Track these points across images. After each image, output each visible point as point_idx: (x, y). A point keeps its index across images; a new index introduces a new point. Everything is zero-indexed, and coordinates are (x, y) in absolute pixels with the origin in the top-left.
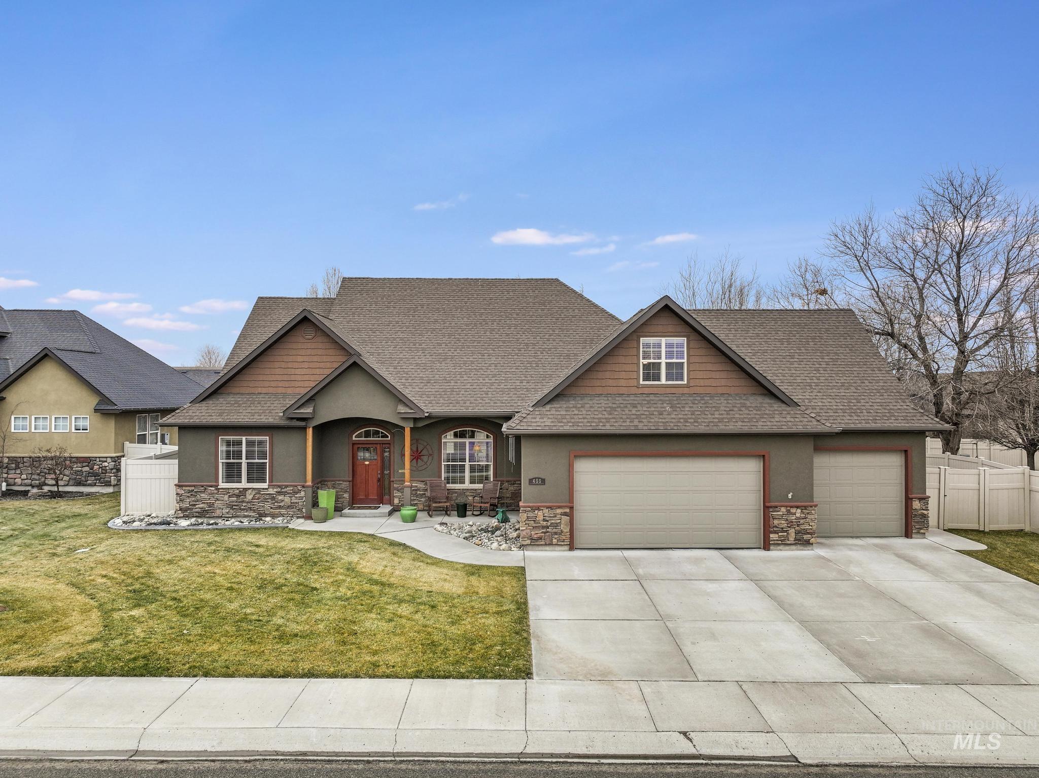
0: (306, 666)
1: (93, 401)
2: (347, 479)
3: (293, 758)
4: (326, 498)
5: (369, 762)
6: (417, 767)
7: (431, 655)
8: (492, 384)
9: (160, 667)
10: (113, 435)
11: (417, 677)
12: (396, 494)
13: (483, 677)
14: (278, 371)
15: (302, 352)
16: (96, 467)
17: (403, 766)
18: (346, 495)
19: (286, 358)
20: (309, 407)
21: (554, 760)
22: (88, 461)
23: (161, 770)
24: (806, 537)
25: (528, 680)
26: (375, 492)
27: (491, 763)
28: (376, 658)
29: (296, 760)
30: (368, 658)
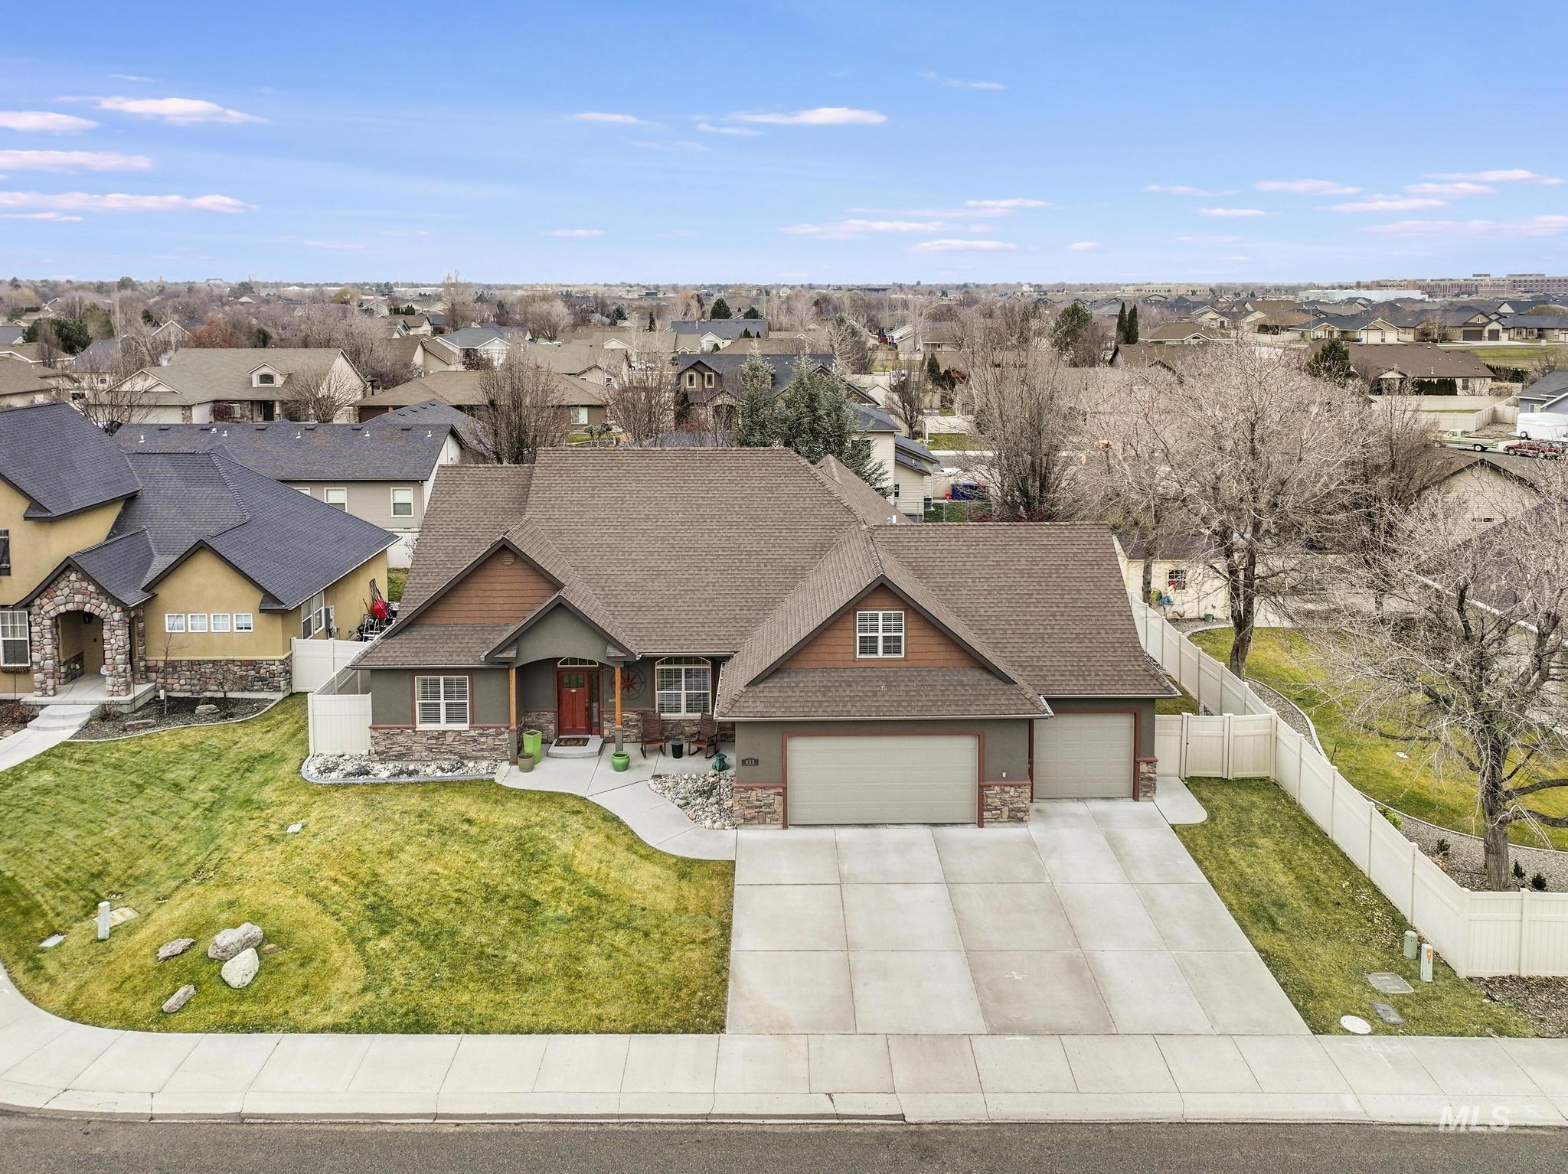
0: (544, 1021)
1: (255, 598)
2: (553, 709)
3: (548, 1121)
4: (532, 743)
5: (601, 1124)
6: (635, 1129)
7: (645, 1006)
8: (709, 612)
9: (429, 1024)
10: (280, 635)
11: (633, 1032)
12: (606, 724)
13: (686, 1031)
14: (475, 600)
15: (502, 579)
16: (262, 671)
17: (625, 1128)
18: (552, 727)
19: (483, 586)
20: (511, 650)
21: (732, 1121)
22: (253, 664)
23: (460, 1133)
24: (1020, 815)
25: (722, 1035)
26: (583, 722)
27: (687, 1124)
28: (600, 1011)
29: (550, 1123)
30: (594, 1011)
